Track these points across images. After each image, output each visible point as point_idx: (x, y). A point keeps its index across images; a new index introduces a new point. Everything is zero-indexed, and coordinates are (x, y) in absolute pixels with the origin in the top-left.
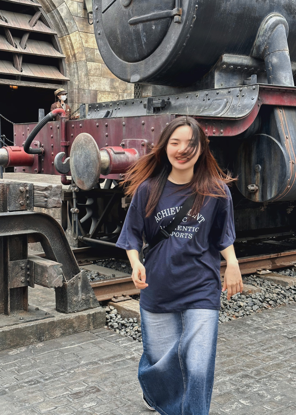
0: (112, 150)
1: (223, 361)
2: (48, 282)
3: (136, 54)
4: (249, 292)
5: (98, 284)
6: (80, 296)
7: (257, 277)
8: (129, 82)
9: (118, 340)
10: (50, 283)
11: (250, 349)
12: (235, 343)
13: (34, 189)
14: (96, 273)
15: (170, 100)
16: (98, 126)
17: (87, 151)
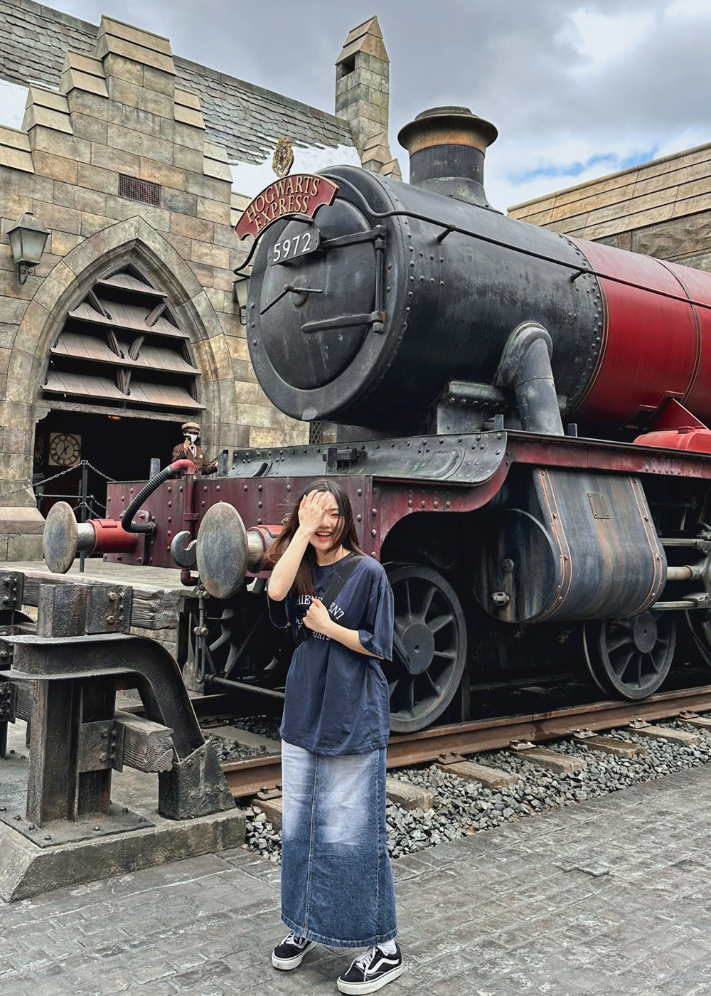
0: (268, 531)
1: (450, 914)
2: (146, 761)
3: (312, 377)
4: (498, 784)
5: (234, 765)
6: (203, 787)
7: (511, 754)
8: (301, 420)
9: (266, 872)
10: (150, 763)
11: (497, 892)
12: (471, 880)
13: (133, 596)
14: (232, 742)
15: (366, 450)
16: (246, 490)
17: (225, 532)
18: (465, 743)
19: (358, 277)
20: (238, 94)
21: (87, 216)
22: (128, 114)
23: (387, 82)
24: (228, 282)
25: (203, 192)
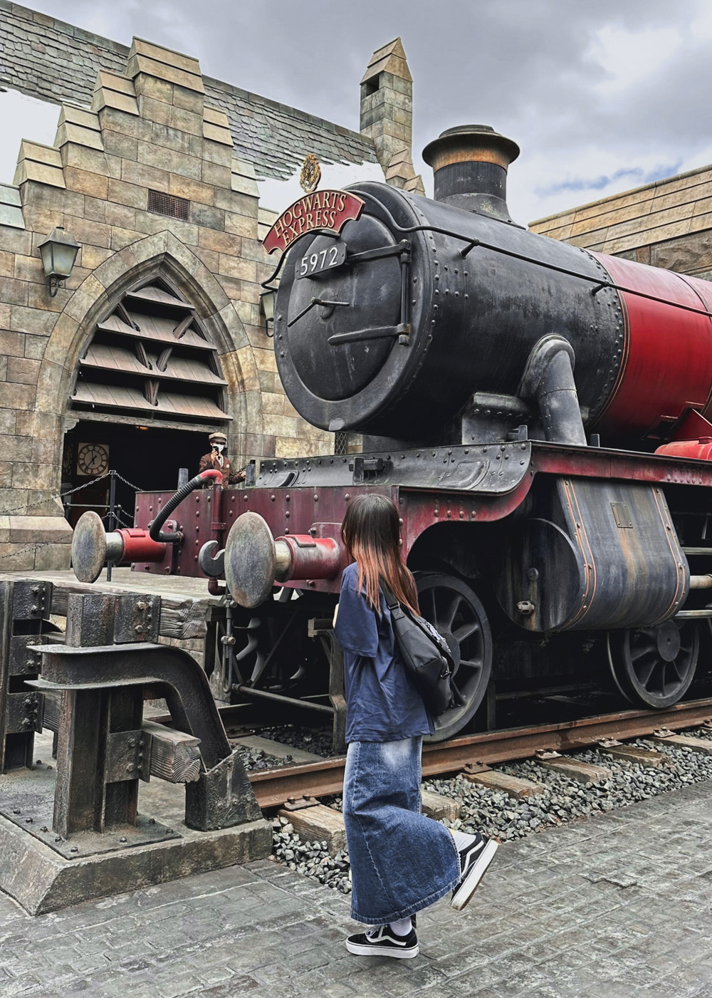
0: (296, 540)
1: (478, 926)
2: (173, 772)
3: (340, 388)
4: (524, 794)
5: (261, 776)
6: (230, 798)
7: (537, 764)
8: (327, 430)
9: (293, 884)
10: (178, 774)
11: (525, 903)
12: (499, 892)
13: (161, 606)
14: (259, 752)
15: (392, 460)
16: (274, 500)
17: (253, 542)
18: (490, 752)
19: (384, 290)
20: (265, 113)
21: (117, 230)
22: (158, 131)
23: (411, 101)
24: (255, 296)
25: (231, 208)
